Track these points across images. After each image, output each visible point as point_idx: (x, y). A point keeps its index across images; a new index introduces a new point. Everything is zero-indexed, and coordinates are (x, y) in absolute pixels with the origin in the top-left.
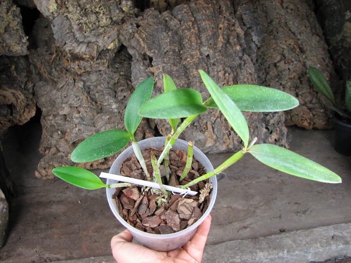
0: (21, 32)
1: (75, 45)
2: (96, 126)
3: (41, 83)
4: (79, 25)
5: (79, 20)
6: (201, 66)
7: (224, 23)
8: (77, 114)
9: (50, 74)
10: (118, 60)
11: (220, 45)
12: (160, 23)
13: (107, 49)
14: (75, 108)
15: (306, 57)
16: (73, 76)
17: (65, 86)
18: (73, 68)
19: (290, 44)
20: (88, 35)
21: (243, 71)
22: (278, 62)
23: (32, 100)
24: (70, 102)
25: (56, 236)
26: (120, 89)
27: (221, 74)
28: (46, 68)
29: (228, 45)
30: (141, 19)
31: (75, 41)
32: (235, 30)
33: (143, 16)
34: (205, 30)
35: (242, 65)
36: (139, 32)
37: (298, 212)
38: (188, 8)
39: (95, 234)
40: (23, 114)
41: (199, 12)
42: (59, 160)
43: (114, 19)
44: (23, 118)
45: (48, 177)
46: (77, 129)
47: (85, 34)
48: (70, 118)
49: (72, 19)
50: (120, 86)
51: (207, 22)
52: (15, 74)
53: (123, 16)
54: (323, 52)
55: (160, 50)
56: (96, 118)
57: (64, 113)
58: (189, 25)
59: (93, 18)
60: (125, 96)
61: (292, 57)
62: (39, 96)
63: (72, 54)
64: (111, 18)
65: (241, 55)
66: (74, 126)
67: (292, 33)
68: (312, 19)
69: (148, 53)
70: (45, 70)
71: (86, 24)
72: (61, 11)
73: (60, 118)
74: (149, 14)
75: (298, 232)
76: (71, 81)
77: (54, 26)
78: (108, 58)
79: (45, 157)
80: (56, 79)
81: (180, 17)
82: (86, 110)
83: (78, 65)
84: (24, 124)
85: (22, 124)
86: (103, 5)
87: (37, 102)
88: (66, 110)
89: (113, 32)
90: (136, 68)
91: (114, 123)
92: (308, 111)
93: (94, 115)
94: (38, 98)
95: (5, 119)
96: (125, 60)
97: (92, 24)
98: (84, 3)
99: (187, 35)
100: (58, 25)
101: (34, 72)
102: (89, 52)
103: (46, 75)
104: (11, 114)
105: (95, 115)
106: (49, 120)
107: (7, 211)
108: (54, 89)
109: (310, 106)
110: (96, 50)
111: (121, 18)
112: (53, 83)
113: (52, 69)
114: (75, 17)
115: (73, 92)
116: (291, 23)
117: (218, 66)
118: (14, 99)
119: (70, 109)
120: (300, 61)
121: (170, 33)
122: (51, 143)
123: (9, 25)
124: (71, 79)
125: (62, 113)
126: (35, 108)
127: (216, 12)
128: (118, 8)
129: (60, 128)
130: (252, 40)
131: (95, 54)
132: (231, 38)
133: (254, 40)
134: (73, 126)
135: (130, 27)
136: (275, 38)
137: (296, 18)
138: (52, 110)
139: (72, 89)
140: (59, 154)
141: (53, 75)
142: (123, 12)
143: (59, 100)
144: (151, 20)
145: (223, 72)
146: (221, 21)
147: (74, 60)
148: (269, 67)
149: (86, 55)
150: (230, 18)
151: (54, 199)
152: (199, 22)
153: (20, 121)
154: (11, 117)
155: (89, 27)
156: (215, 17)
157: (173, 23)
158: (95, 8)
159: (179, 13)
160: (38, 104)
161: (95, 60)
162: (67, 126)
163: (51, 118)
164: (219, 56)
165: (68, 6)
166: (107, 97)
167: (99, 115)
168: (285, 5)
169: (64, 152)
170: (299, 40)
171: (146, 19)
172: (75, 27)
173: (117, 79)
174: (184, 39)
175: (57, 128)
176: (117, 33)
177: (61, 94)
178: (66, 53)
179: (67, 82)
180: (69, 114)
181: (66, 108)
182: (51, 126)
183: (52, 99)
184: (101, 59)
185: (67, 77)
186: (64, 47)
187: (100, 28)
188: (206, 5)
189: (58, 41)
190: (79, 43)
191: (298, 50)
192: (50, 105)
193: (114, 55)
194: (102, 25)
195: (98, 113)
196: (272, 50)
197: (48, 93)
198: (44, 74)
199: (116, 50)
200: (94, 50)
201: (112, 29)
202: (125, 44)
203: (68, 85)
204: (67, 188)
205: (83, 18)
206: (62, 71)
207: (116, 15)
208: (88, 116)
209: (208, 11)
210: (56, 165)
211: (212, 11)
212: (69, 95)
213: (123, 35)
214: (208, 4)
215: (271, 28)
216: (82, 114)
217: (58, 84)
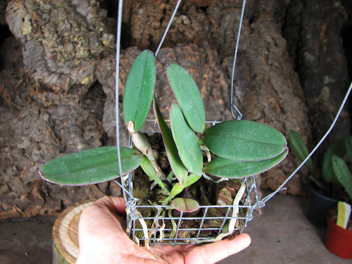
1: (46, 74)
4: (53, 53)
5: (55, 47)
7: (208, 73)
8: (38, 150)
9: (13, 100)
10: (90, 95)
13: (80, 84)
14: (36, 143)
15: (286, 118)
16: (38, 107)
17: (28, 117)
18: (40, 99)
19: (271, 103)
20: (62, 65)
22: (258, 119)
24: (31, 136)
26: (88, 127)
28: (10, 93)
29: (210, 97)
30: (122, 58)
31: (46, 70)
32: (219, 82)
33: (124, 55)
38: (173, 53)
41: (184, 58)
42: (10, 201)
43: (93, 52)
47: (59, 64)
48: (28, 154)
49: (47, 46)
50: (89, 124)
51: (191, 70)
53: (102, 49)
54: (303, 115)
57: (23, 147)
59: (70, 47)
60: (92, 137)
61: (272, 116)
63: (41, 83)
64: (89, 51)
65: (222, 109)
66: (33, 164)
67: (275, 91)
68: (294, 80)
71: (61, 53)
72: (35, 35)
73: (17, 152)
74: (131, 53)
76: (36, 112)
77: (25, 50)
78: (80, 93)
80: (19, 107)
82: (48, 147)
83: (46, 97)
86: (83, 35)
88: (25, 144)
89: (89, 66)
90: (109, 109)
93: (56, 154)
96: (97, 97)
97: (69, 53)
98: (62, 31)
100: (30, 49)
102: (60, 84)
103: (8, 101)
106: (4, 152)
108: (16, 118)
109: (286, 169)
110: (68, 84)
111: (99, 52)
112: (15, 111)
113: (16, 95)
114: (50, 44)
115: (35, 125)
116: (274, 80)
119: (29, 143)
120: (280, 122)
122: (3, 179)
124: (36, 110)
125: (20, 146)
127: (202, 61)
128: (98, 41)
129: (16, 163)
130: (235, 94)
131: (66, 87)
132: (215, 90)
134: (31, 164)
135: (109, 64)
136: (257, 94)
137: (279, 77)
138: (9, 140)
139: (35, 122)
140: (11, 194)
141: (16, 101)
142: (103, 45)
143: (18, 131)
144: (132, 60)
146: (206, 71)
147: (42, 91)
149: (56, 86)
150: (216, 69)
155: (63, 57)
156: (200, 66)
157: (156, 66)
158: (74, 37)
159: (163, 56)
161: (66, 93)
162: (24, 163)
163: (7, 149)
165: (44, 31)
166: (73, 136)
167: (62, 154)
168: (270, 62)
169: (16, 192)
170: (280, 99)
171: (127, 58)
172: (49, 55)
173: (86, 116)
174: (164, 84)
175: (12, 162)
176: (94, 68)
177: (23, 125)
178: (35, 81)
179: (31, 113)
180: (28, 149)
181: (25, 141)
182: (6, 159)
183: (12, 129)
184: (72, 93)
185: (31, 107)
186: (33, 75)
187: (76, 60)
188: (192, 52)
189: (27, 67)
190: (51, 73)
191: (279, 110)
192: (8, 134)
193: (87, 91)
194: (78, 57)
195: (61, 152)
196: (253, 106)
197: (8, 121)
198: (6, 99)
199: (89, 86)
200: (66, 83)
201: (88, 63)
202: (101, 81)
203: (32, 116)
204: (15, 234)
205: (59, 46)
206: (26, 99)
207: (95, 48)
208: (49, 154)
209: (193, 59)
210: (5, 207)
211: (198, 60)
212: (31, 127)
213: (100, 72)
214: (195, 51)
215: (254, 83)
216: (43, 152)
217: (20, 112)
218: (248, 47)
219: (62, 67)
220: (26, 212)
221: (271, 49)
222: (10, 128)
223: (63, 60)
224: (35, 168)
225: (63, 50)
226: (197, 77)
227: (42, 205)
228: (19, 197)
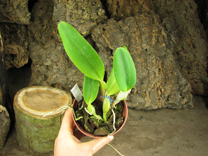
0: (27, 10)
2: (67, 75)
3: (34, 43)
6: (142, 56)
7: (155, 29)
8: (56, 66)
9: (40, 38)
11: (154, 43)
14: (55, 62)
15: (196, 51)
16: (55, 42)
17: (50, 48)
18: (57, 37)
19: (187, 42)
20: (74, 21)
22: (180, 51)
23: (26, 53)
24: (51, 58)
27: (154, 61)
28: (38, 34)
35: (166, 56)
40: (20, 61)
44: (20, 64)
46: (55, 76)
47: (72, 20)
48: (51, 68)
52: (20, 36)
56: (67, 70)
57: (47, 65)
61: (188, 50)
62: (31, 51)
64: (90, 16)
65: (165, 49)
66: (54, 74)
67: (189, 35)
68: (201, 29)
70: (38, 36)
71: (75, 14)
73: (44, 67)
80: (44, 42)
82: (62, 65)
84: (20, 68)
85: (19, 67)
87: (29, 55)
88: (49, 63)
91: (79, 76)
92: (194, 83)
94: (31, 52)
95: (9, 63)
97: (79, 15)
101: (30, 36)
103: (38, 39)
104: (13, 60)
105: (67, 68)
106: (37, 67)
107: (9, 125)
108: (42, 48)
109: (196, 80)
112: (41, 44)
113: (42, 35)
115: (54, 52)
116: (189, 29)
117: (152, 56)
118: (18, 51)
119: (51, 63)
120: (192, 53)
122: (37, 82)
123: (20, 4)
124: (54, 44)
125: (46, 64)
126: (28, 58)
132: (160, 38)
133: (172, 39)
134: (52, 74)
137: (193, 26)
138: (39, 61)
139: (54, 50)
141: (42, 39)
143: (44, 56)
145: (155, 60)
146: (154, 28)
150: (159, 26)
153: (17, 65)
154: (13, 62)
155: (76, 17)
160: (30, 56)
162: (49, 74)
163: (38, 66)
164: (153, 50)
167: (69, 69)
168: (187, 18)
170: (193, 40)
175: (41, 73)
177: (46, 52)
179: (51, 45)
180: (50, 65)
181: (49, 61)
182: (38, 71)
183: (40, 54)
185: (51, 42)
189: (54, 17)
191: (192, 46)
192: (38, 58)
195: (69, 68)
197: (37, 50)
201: (89, 24)
203: (52, 47)
205: (75, 10)
206: (48, 38)
208: (62, 69)
212: (51, 53)
216: (59, 67)
217: (45, 45)
218: (174, 9)
221: (188, 10)
222: (39, 54)
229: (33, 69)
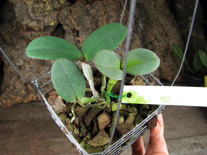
1: (29, 21)
2: (41, 73)
3: (5, 45)
4: (32, 9)
5: (33, 5)
8: (28, 65)
9: (11, 39)
10: (55, 34)
12: (84, 11)
13: (50, 25)
14: (27, 62)
15: (169, 39)
16: (26, 41)
17: (21, 48)
18: (27, 36)
19: (160, 31)
20: (38, 16)
21: (134, 43)
22: (153, 41)
24: (23, 58)
25: (12, 143)
28: (9, 36)
30: (73, 8)
31: (30, 19)
33: (74, 6)
34: (111, 17)
35: (134, 40)
36: (71, 15)
37: (170, 130)
38: (102, 4)
39: (39, 142)
41: (108, 6)
42: (15, 94)
45: (7, 105)
47: (37, 15)
48: (23, 68)
49: (29, 5)
51: (113, 13)
54: (179, 37)
55: (84, 27)
56: (41, 68)
57: (20, 65)
58: (102, 14)
59: (42, 5)
61: (161, 39)
63: (27, 27)
64: (53, 7)
65: (133, 34)
66: (26, 72)
67: (161, 25)
68: (172, 18)
69: (77, 28)
71: (37, 8)
74: (78, 4)
75: (173, 141)
76: (25, 45)
77: (16, 8)
78: (50, 31)
79: (6, 92)
80: (15, 44)
81: (96, 8)
82: (34, 63)
83: (31, 34)
88: (21, 63)
89: (54, 15)
90: (68, 37)
92: (171, 70)
94: (2, 55)
97: (41, 9)
99: (101, 20)
100: (19, 7)
102: (38, 26)
103: (9, 40)
105: (40, 66)
106: (9, 68)
108: (14, 50)
109: (172, 67)
110: (43, 25)
111: (59, 7)
112: (13, 46)
113: (12, 37)
114: (31, 3)
116: (160, 19)
119: (23, 62)
120: (166, 41)
121: (90, 17)
122: (10, 83)
124: (25, 43)
125: (18, 64)
127: (119, 7)
129: (17, 74)
130: (139, 26)
131: (42, 27)
135: (66, 12)
136: (151, 27)
137: (163, 16)
140: (15, 90)
141: (13, 40)
142: (61, 4)
143: (16, 57)
144: (79, 8)
147: (28, 31)
148: (147, 44)
149: (36, 28)
151: (11, 119)
152: (108, 13)
155: (39, 11)
156: (118, 10)
157: (92, 11)
159: (96, 6)
160: (2, 59)
161: (42, 31)
167: (42, 67)
168: (157, 9)
169: (19, 89)
170: (165, 29)
171: (76, 8)
172: (30, 10)
174: (98, 21)
175: (14, 73)
176: (57, 15)
177: (18, 53)
178: (23, 26)
179: (22, 45)
180: (23, 66)
181: (21, 61)
182: (10, 72)
184: (46, 31)
185: (22, 42)
186: (22, 22)
187: (46, 12)
188: (113, 2)
189: (18, 18)
190: (32, 20)
191: (164, 35)
193: (54, 30)
194: (47, 10)
195: (42, 65)
196: (149, 34)
197: (9, 52)
198: (7, 39)
199: (55, 27)
200: (42, 25)
201: (53, 13)
202: (62, 23)
203: (23, 47)
204: (20, 112)
205: (36, 4)
206: (19, 38)
207: (56, 5)
208: (35, 67)
209: (114, 6)
210: (13, 97)
211: (116, 6)
212: (23, 54)
213: (61, 17)
214: (114, 2)
215: (149, 21)
216: (32, 66)
217: (16, 46)
219: (38, 17)
220: (25, 99)
221: (157, 1)
222: (11, 56)
223: (38, 12)
224: (28, 74)
225: (38, 7)
226: (116, 16)
227: (35, 94)
228: (21, 91)
229: (6, 71)
